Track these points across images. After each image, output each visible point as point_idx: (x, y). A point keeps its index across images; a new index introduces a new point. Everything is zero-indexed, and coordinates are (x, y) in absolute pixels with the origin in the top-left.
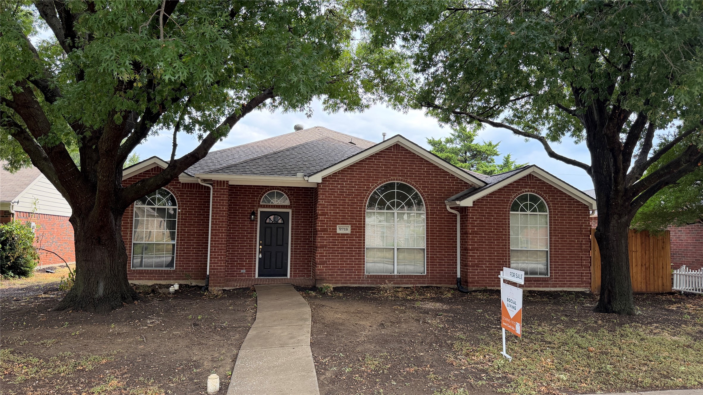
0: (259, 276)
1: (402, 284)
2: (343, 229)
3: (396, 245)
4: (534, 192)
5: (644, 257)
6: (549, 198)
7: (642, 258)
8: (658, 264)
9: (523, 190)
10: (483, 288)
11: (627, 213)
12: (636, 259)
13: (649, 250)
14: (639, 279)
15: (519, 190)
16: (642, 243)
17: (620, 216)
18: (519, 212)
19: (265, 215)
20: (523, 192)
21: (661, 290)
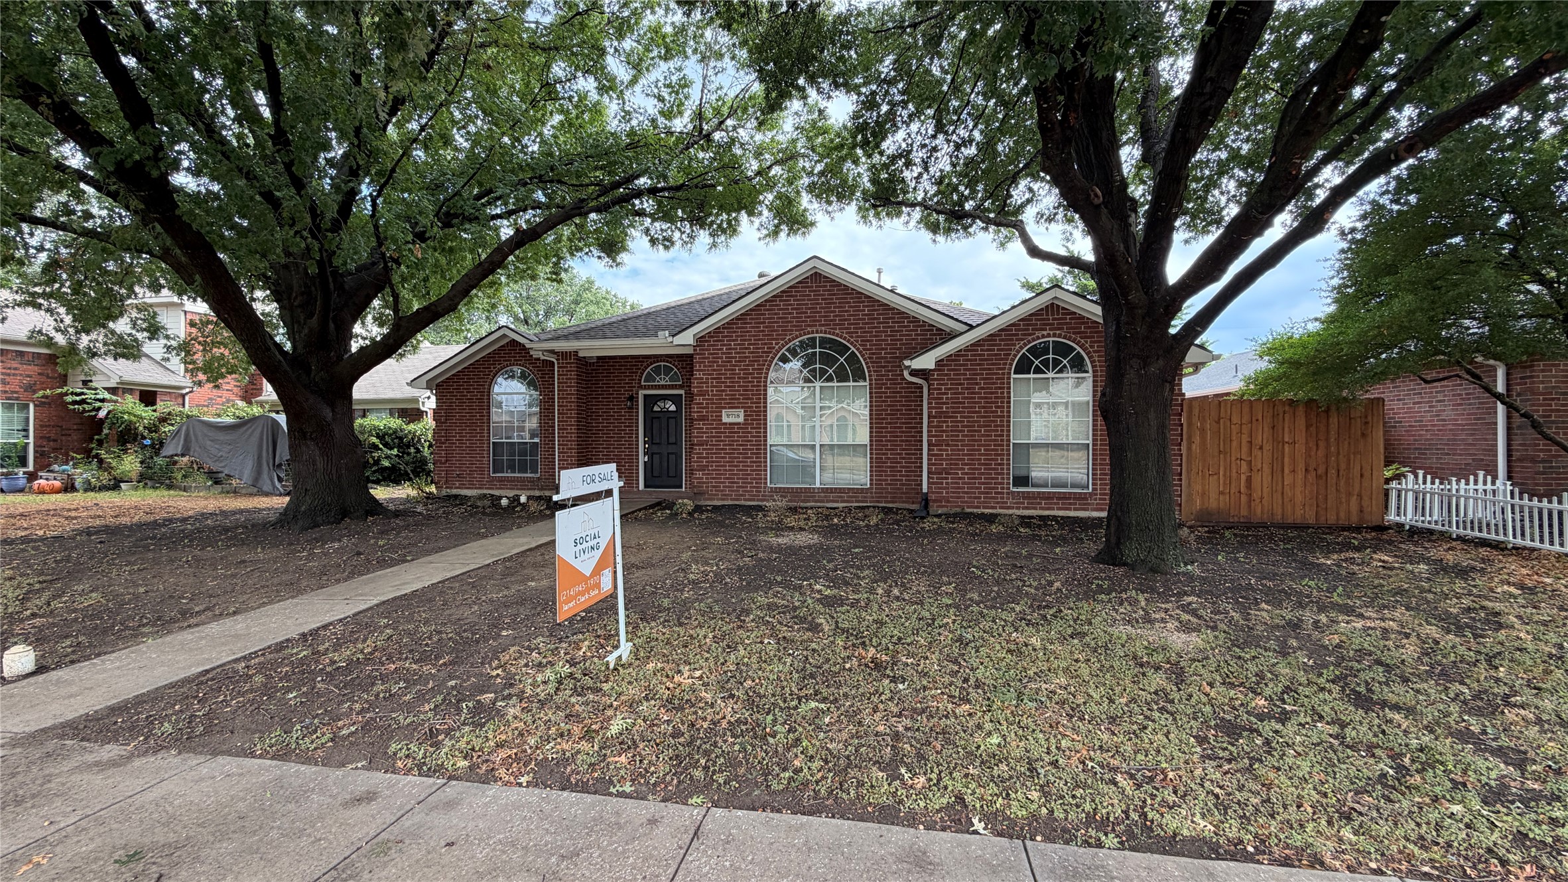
0: (646, 486)
1: (828, 502)
2: (733, 416)
3: (818, 439)
4: (1060, 336)
5: (1313, 453)
6: (1091, 347)
7: (1308, 455)
8: (1348, 468)
9: (1039, 334)
10: (958, 510)
11: (1161, 352)
12: (1293, 460)
13: (1327, 440)
14: (1299, 498)
15: (1030, 335)
16: (1308, 427)
17: (1145, 364)
18: (1032, 376)
19: (650, 401)
20: (1038, 338)
21: (1354, 521)
